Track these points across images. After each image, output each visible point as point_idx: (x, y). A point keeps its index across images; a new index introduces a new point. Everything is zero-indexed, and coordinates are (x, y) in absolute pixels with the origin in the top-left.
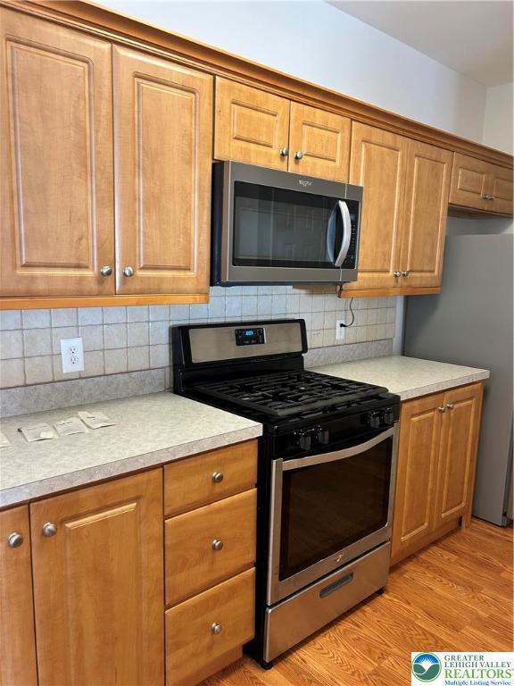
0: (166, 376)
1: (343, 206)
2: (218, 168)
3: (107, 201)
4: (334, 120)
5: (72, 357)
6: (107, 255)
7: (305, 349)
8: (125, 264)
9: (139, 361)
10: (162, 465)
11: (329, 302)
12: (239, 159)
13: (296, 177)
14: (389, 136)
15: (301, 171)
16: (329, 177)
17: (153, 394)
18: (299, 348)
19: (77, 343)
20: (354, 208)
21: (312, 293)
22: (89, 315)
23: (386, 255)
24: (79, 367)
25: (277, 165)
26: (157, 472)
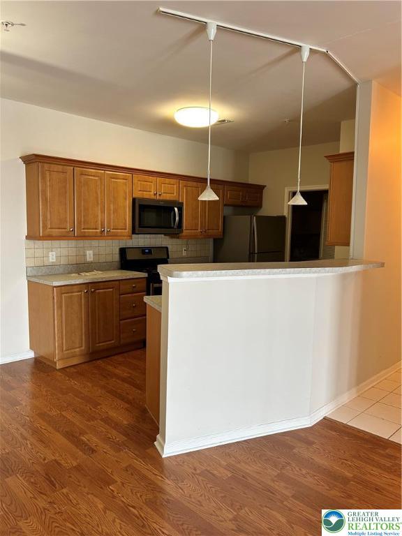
0: (118, 264)
1: (176, 209)
2: (134, 200)
3: (103, 212)
4: (172, 181)
5: (90, 256)
6: (103, 226)
7: (168, 257)
8: (108, 228)
9: (109, 259)
10: (119, 280)
11: (175, 241)
12: (141, 196)
13: (159, 201)
14: (195, 183)
15: (161, 198)
16: (172, 199)
17: (114, 270)
18: (166, 257)
19: (91, 252)
20: (180, 210)
21: (172, 237)
22: (95, 243)
23: (197, 225)
24: (92, 259)
25: (153, 197)
26: (117, 282)
